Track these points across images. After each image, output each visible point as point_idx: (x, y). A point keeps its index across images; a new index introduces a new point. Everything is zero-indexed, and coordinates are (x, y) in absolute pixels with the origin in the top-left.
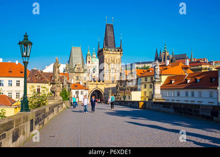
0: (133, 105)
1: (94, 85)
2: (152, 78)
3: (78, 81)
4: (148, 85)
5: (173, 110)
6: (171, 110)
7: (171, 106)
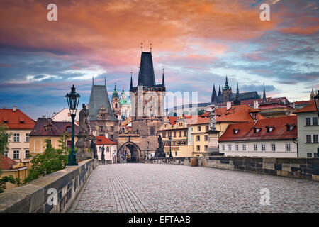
0: (182, 162)
1: (125, 138)
2: (208, 127)
3: (102, 133)
4: (202, 137)
5: (233, 166)
6: (231, 165)
7: (230, 161)
